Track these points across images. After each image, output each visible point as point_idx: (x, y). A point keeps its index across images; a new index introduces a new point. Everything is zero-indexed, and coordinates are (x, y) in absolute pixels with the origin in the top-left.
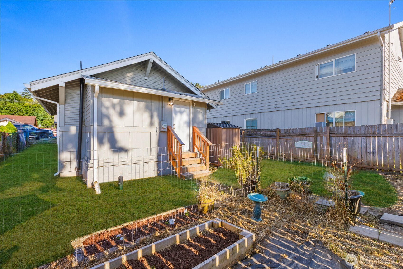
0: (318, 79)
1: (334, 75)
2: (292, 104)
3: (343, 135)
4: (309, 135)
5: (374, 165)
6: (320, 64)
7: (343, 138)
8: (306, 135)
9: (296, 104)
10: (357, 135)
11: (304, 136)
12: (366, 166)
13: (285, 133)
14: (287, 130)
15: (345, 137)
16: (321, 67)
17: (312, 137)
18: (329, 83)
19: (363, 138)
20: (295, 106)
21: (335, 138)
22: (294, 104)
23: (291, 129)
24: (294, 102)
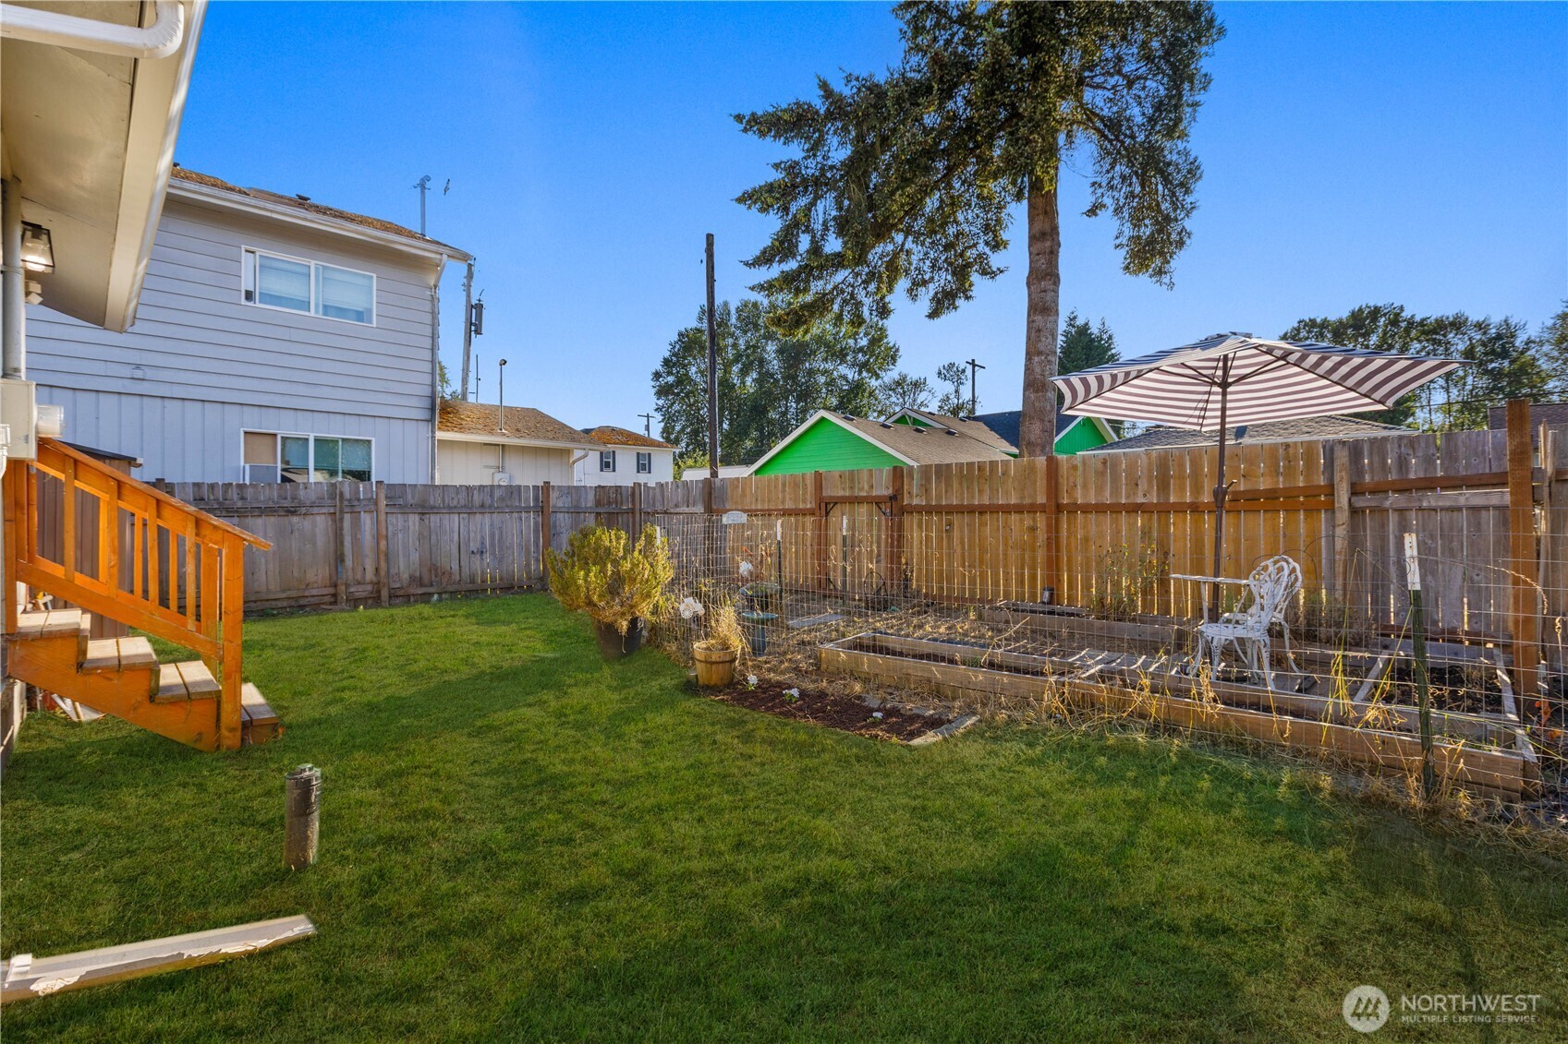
0: (251, 304)
1: (312, 313)
2: (127, 372)
3: (420, 511)
4: (315, 510)
5: (483, 582)
6: (260, 251)
7: (417, 517)
8: (303, 511)
9: (149, 374)
10: (451, 510)
11: (295, 511)
12: (470, 587)
13: (203, 499)
14: (212, 486)
15: (423, 514)
16: (265, 267)
17: (323, 517)
18: (296, 335)
19: (462, 516)
20: (145, 383)
21: (397, 519)
22: (139, 374)
23: (231, 484)
24: (138, 367)
